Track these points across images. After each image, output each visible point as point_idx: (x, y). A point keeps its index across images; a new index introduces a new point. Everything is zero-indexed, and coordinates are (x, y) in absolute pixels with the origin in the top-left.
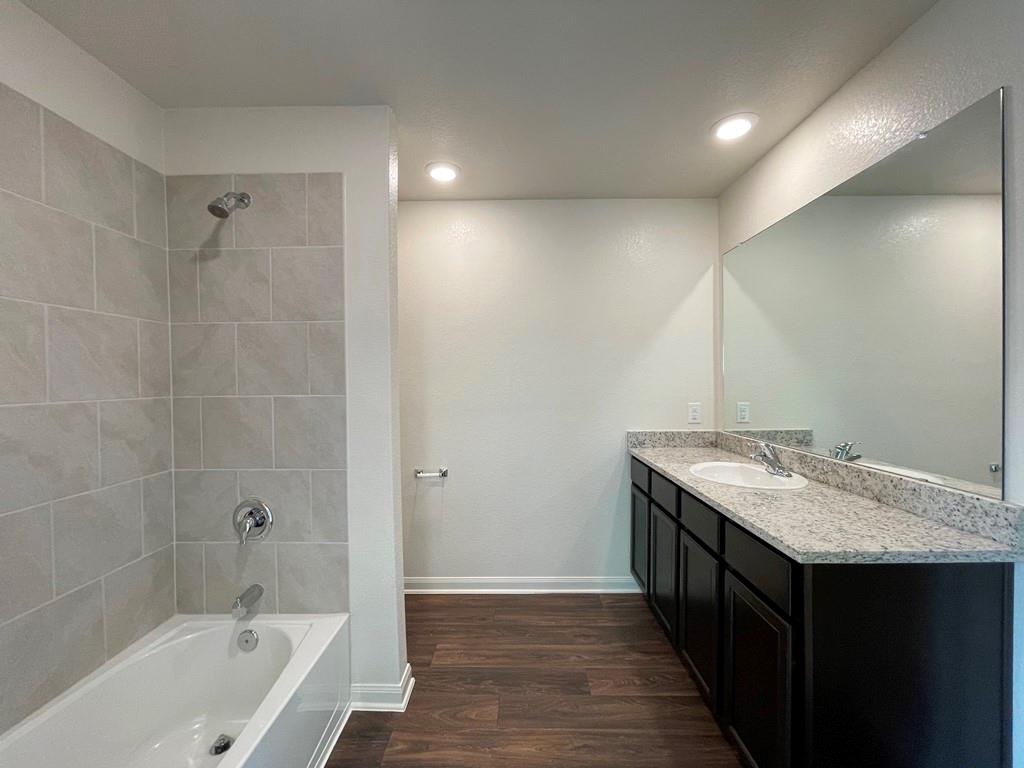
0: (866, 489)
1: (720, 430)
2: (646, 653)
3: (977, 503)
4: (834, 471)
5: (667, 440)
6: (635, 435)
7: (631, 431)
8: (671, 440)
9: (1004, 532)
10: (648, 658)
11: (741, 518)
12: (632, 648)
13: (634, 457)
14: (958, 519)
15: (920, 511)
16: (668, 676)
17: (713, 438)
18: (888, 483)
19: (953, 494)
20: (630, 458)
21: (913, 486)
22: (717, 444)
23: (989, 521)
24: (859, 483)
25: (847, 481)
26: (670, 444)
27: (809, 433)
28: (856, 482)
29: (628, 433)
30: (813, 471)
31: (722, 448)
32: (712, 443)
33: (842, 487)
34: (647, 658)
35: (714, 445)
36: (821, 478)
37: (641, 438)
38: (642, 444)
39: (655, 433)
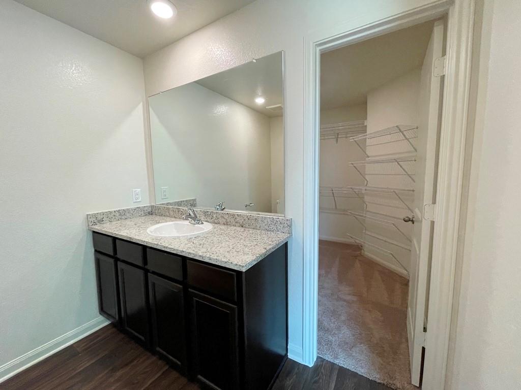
0: (237, 222)
1: (153, 204)
2: (127, 365)
3: (278, 220)
4: (222, 217)
5: (120, 215)
6: (95, 215)
7: (90, 213)
8: (123, 215)
9: (286, 229)
10: (129, 368)
11: (200, 256)
12: (114, 370)
13: (94, 232)
14: (272, 227)
15: (258, 228)
16: (146, 370)
17: (150, 210)
18: (245, 218)
19: (269, 218)
20: (91, 233)
21: (255, 217)
22: (154, 213)
23: (282, 226)
24: (233, 221)
25: (228, 221)
26: (123, 217)
27: (194, 200)
28: (232, 220)
29: (87, 215)
30: (211, 218)
31: (156, 215)
32: (149, 213)
33: (226, 224)
34: (127, 369)
35: (151, 213)
36: (216, 221)
37: (100, 217)
38: (101, 221)
39: (111, 212)
